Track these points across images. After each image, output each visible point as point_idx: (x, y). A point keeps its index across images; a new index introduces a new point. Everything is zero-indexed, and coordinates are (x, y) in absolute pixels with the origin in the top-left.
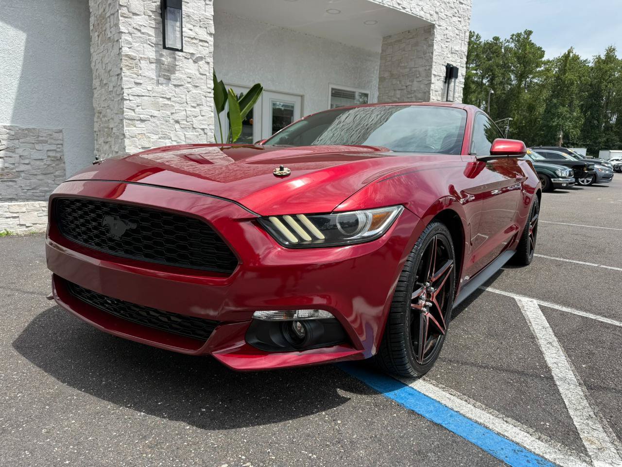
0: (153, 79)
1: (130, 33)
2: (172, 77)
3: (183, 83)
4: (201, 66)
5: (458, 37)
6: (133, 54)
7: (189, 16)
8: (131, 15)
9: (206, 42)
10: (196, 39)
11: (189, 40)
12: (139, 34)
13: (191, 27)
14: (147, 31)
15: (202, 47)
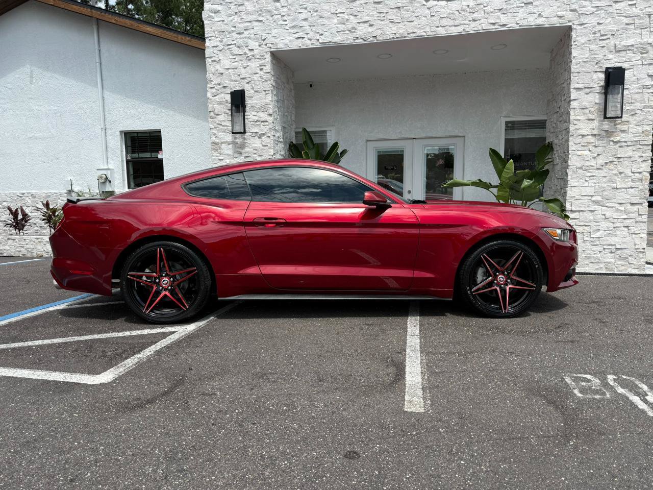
0: (230, 155)
1: (215, 128)
2: (243, 151)
3: (250, 155)
4: (263, 140)
5: (632, 27)
6: (217, 141)
7: (253, 106)
8: (215, 116)
9: (266, 121)
10: (259, 121)
11: (254, 123)
12: (221, 127)
13: (255, 113)
14: (226, 124)
15: (263, 126)
